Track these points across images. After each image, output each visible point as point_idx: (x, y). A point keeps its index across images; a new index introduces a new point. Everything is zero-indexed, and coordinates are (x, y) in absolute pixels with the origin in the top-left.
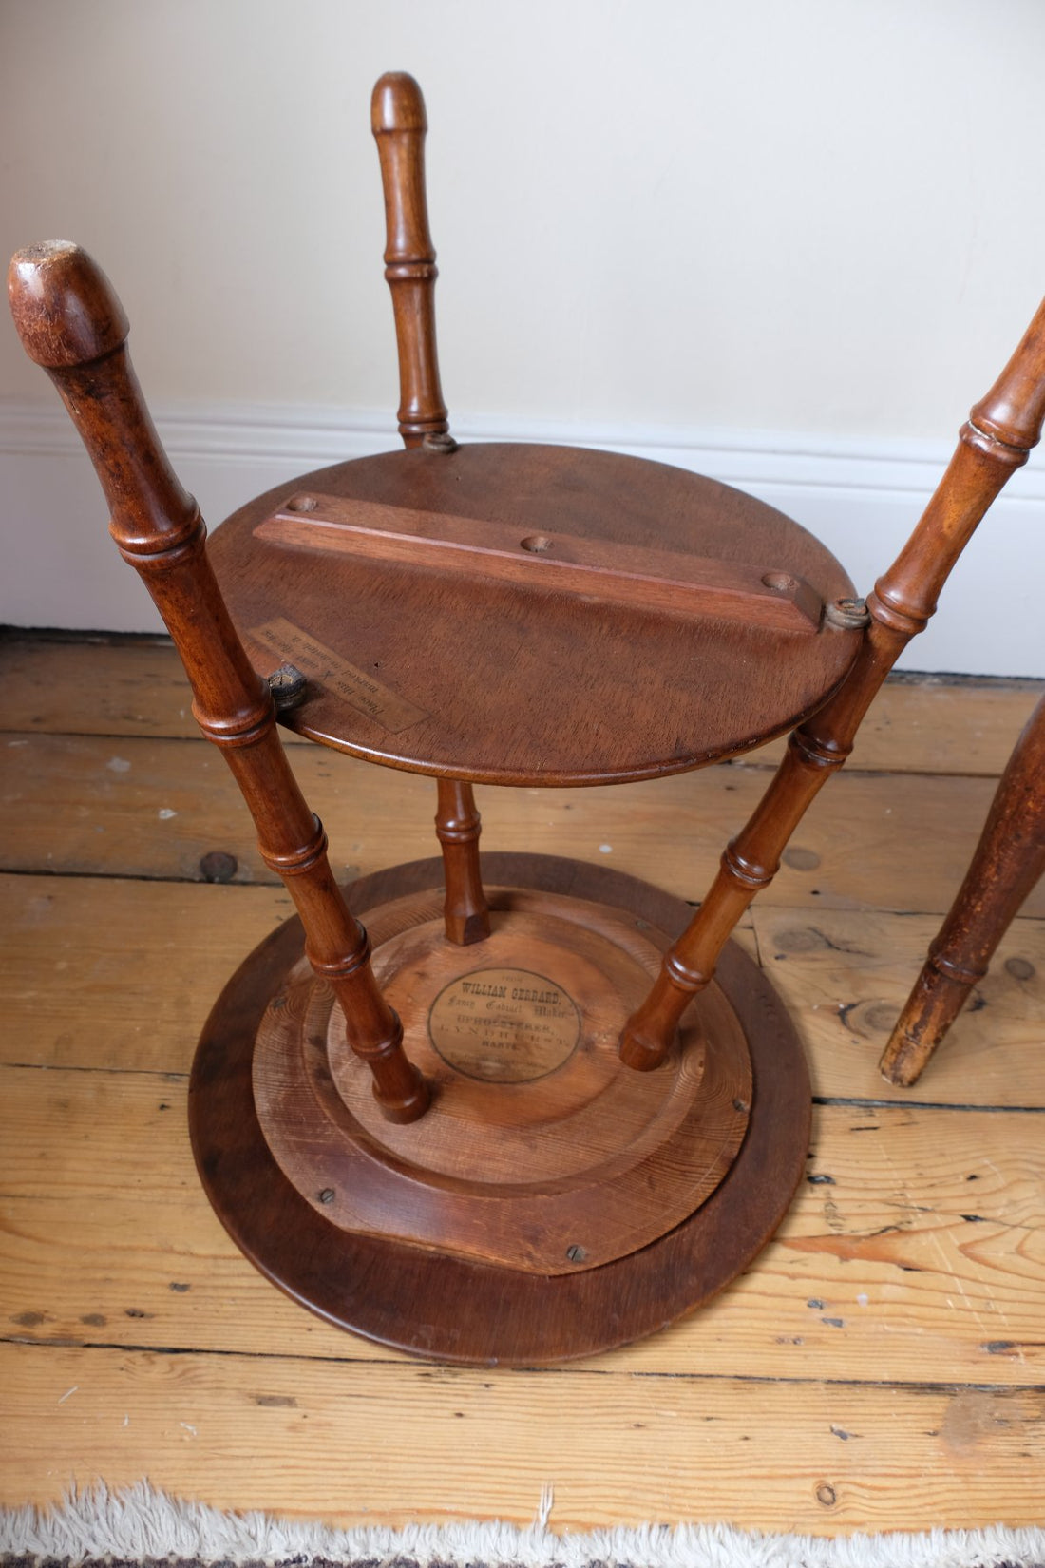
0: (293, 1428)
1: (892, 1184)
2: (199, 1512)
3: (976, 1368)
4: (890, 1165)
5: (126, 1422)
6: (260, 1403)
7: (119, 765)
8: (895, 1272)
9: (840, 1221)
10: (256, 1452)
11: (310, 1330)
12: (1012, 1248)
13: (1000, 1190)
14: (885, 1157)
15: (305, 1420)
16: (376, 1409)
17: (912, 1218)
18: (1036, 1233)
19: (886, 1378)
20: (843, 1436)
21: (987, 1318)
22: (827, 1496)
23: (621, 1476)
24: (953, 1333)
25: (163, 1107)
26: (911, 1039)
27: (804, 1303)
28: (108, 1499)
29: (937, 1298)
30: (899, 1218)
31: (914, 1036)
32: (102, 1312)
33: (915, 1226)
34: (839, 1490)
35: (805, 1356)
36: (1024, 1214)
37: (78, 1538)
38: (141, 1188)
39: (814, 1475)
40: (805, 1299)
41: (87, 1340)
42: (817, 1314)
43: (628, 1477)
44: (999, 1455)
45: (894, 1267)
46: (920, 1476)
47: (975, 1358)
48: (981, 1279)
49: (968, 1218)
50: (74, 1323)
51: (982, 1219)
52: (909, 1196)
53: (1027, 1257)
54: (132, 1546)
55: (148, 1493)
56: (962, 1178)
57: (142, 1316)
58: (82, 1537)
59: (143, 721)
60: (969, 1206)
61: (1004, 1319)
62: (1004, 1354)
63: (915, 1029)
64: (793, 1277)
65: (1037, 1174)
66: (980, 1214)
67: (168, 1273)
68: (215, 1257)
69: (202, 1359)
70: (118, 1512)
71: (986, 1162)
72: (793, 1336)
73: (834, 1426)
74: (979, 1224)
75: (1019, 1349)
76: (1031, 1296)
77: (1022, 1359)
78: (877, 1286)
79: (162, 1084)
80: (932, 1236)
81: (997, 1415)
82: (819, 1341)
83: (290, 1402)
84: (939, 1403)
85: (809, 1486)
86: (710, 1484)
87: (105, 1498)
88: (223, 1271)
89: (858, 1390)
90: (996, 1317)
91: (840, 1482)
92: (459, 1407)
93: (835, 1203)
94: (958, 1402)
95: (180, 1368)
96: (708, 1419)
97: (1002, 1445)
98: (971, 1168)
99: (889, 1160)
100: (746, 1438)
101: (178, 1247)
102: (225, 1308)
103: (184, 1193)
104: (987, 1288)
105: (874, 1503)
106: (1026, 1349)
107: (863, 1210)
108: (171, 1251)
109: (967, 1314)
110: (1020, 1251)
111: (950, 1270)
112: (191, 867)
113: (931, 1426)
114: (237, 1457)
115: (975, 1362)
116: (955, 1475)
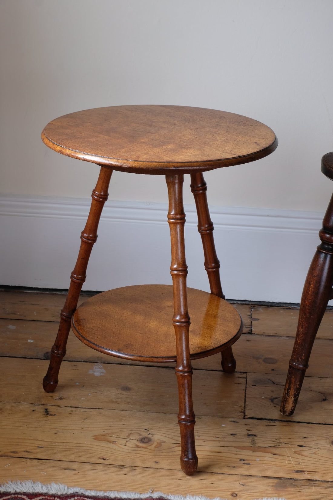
0: (75, 474)
1: (276, 437)
2: (47, 485)
3: (290, 475)
4: (277, 433)
5: (25, 471)
6: (65, 470)
7: (12, 327)
8: (270, 455)
9: (256, 444)
10: (64, 478)
11: (81, 457)
12: (312, 452)
13: (314, 441)
14: (276, 432)
15: (79, 473)
16: (100, 472)
17: (280, 445)
18: (321, 450)
19: (260, 475)
20: (243, 485)
21: (298, 466)
22: (235, 495)
23: (173, 488)
24: (285, 468)
25: (33, 411)
26: (287, 395)
27: (238, 460)
28: (21, 483)
29: (283, 461)
30: (276, 445)
31: (287, 394)
32: (16, 451)
33: (281, 446)
34: (239, 494)
35: (236, 470)
36: (319, 446)
37: (13, 488)
38: (27, 427)
39: (231, 491)
40: (239, 459)
41: (12, 456)
42: (242, 462)
43: (174, 488)
44: (291, 491)
45: (271, 454)
46: (264, 493)
47: (290, 473)
48: (299, 458)
49: (300, 446)
50: (8, 453)
51: (304, 446)
52: (281, 440)
53: (316, 455)
54: (29, 490)
55: (32, 482)
56: (301, 438)
57: (29, 452)
58: (15, 488)
59: (20, 315)
60: (301, 443)
61: (303, 466)
62: (300, 473)
63: (287, 391)
64: (236, 454)
65: (328, 438)
66: (304, 445)
67: (36, 444)
68: (51, 442)
69: (48, 461)
70: (24, 484)
71: (311, 435)
72: (233, 466)
73: (241, 483)
74: (303, 447)
75: (306, 472)
76: (315, 462)
77: (306, 474)
78: (263, 457)
79: (33, 406)
80: (286, 449)
81: (293, 484)
82: (241, 467)
83: (74, 470)
84: (276, 481)
85: (230, 493)
86: (199, 491)
87: (20, 482)
88: (54, 445)
89: (250, 477)
90: (301, 466)
91: (239, 493)
92: (125, 473)
93: (255, 440)
94: (282, 481)
95: (41, 462)
96: (201, 479)
97: (293, 489)
98: (305, 436)
99: (277, 432)
100: (212, 483)
101: (39, 439)
102: (54, 452)
103: (41, 429)
104: (300, 460)
105: (248, 497)
106: (308, 472)
107: (264, 442)
108: (37, 440)
109: (292, 465)
110: (315, 453)
111: (289, 456)
112: (41, 355)
113: (272, 484)
114: (58, 479)
115: (290, 474)
116: (276, 494)
